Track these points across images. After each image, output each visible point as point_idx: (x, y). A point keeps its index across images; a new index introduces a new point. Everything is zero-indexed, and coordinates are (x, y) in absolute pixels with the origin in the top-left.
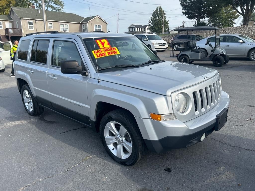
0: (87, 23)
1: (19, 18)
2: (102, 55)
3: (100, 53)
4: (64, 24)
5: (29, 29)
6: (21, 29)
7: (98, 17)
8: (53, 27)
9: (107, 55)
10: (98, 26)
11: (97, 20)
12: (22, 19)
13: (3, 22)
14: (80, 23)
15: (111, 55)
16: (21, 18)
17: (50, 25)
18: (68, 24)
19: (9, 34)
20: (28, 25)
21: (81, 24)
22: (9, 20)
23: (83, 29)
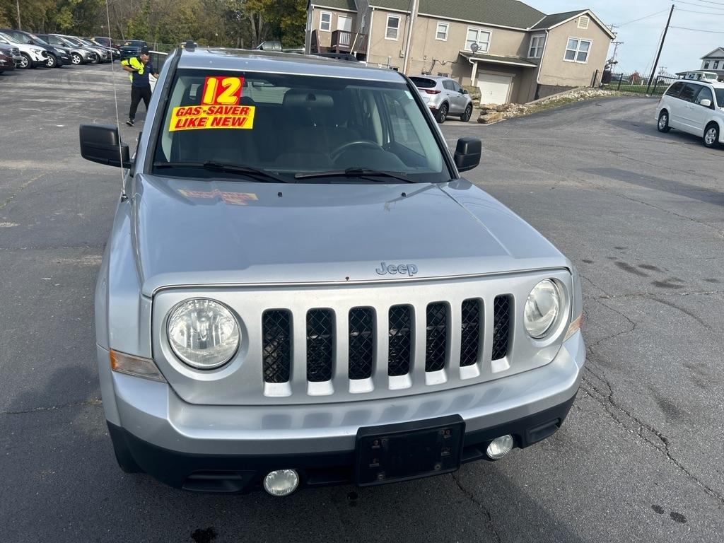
0: (548, 31)
1: (370, 6)
2: (192, 122)
3: (189, 117)
4: (480, 29)
5: (386, 38)
6: (367, 37)
7: (587, 14)
8: (447, 35)
9: (208, 125)
10: (579, 43)
11: (583, 24)
12: (376, 9)
13: (335, 13)
14: (528, 29)
15: (221, 127)
16: (374, 7)
17: (442, 30)
18: (491, 30)
19: (338, 46)
20: (387, 27)
21: (529, 33)
22: (348, 10)
23: (530, 47)
